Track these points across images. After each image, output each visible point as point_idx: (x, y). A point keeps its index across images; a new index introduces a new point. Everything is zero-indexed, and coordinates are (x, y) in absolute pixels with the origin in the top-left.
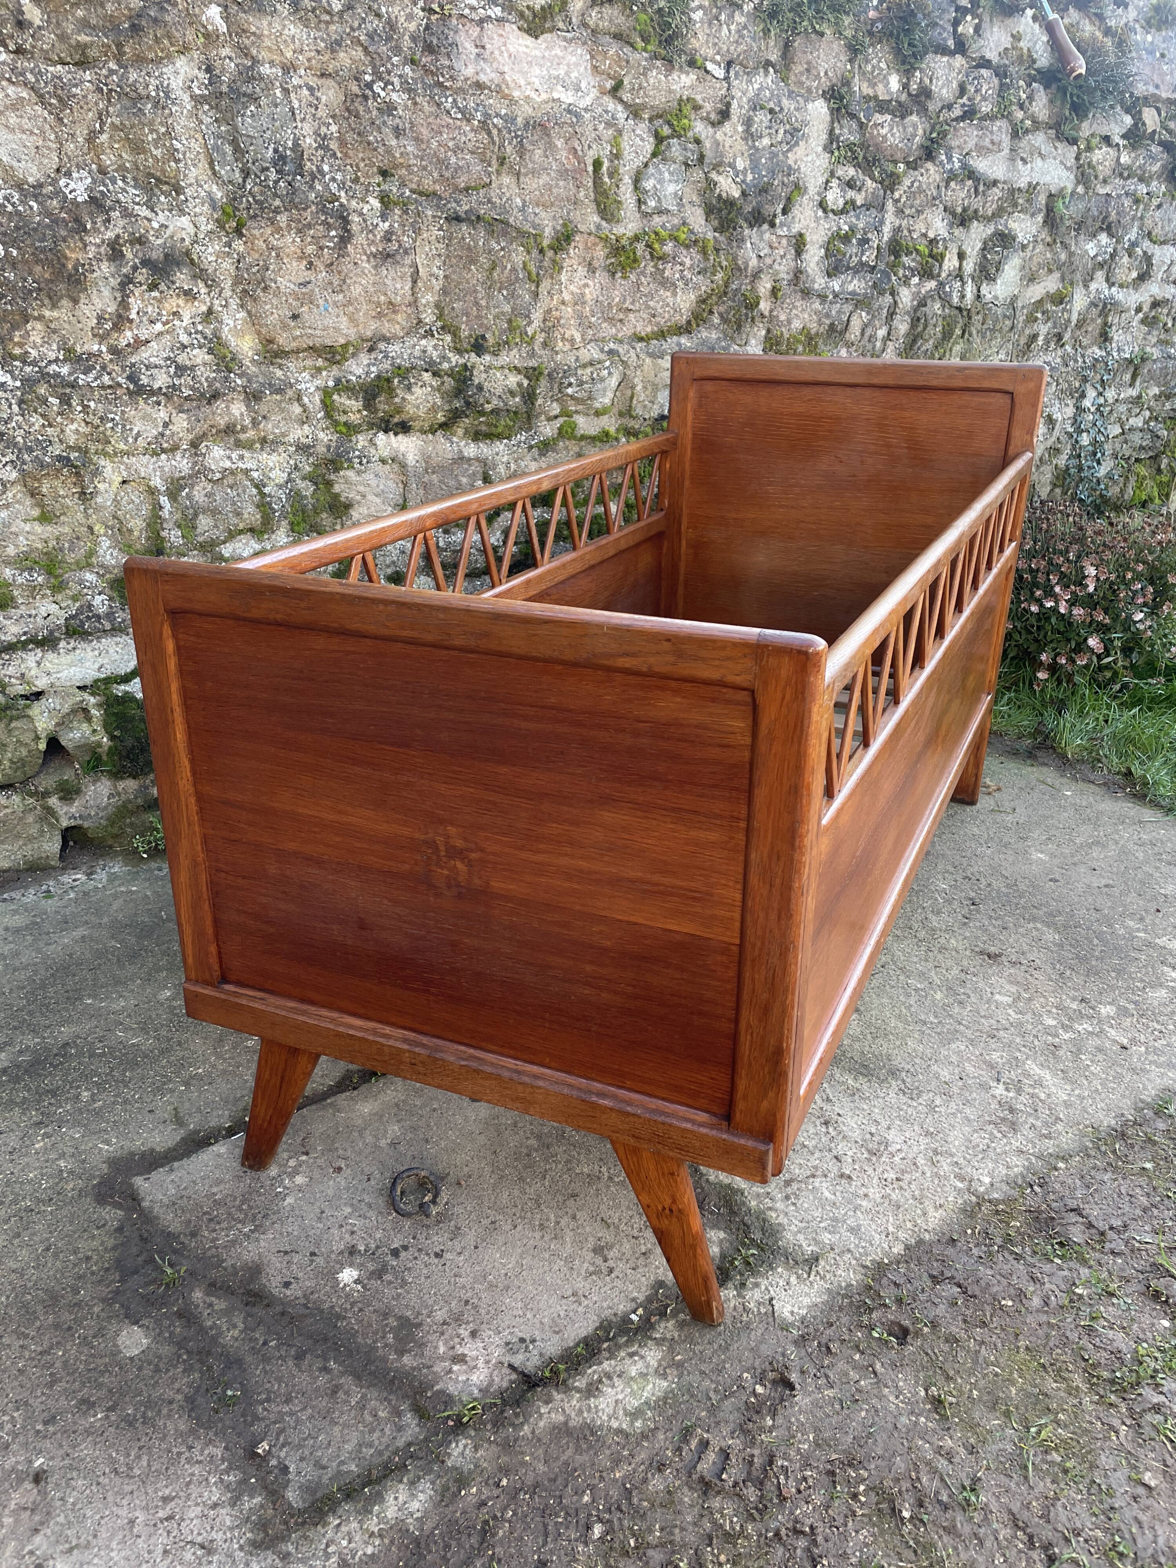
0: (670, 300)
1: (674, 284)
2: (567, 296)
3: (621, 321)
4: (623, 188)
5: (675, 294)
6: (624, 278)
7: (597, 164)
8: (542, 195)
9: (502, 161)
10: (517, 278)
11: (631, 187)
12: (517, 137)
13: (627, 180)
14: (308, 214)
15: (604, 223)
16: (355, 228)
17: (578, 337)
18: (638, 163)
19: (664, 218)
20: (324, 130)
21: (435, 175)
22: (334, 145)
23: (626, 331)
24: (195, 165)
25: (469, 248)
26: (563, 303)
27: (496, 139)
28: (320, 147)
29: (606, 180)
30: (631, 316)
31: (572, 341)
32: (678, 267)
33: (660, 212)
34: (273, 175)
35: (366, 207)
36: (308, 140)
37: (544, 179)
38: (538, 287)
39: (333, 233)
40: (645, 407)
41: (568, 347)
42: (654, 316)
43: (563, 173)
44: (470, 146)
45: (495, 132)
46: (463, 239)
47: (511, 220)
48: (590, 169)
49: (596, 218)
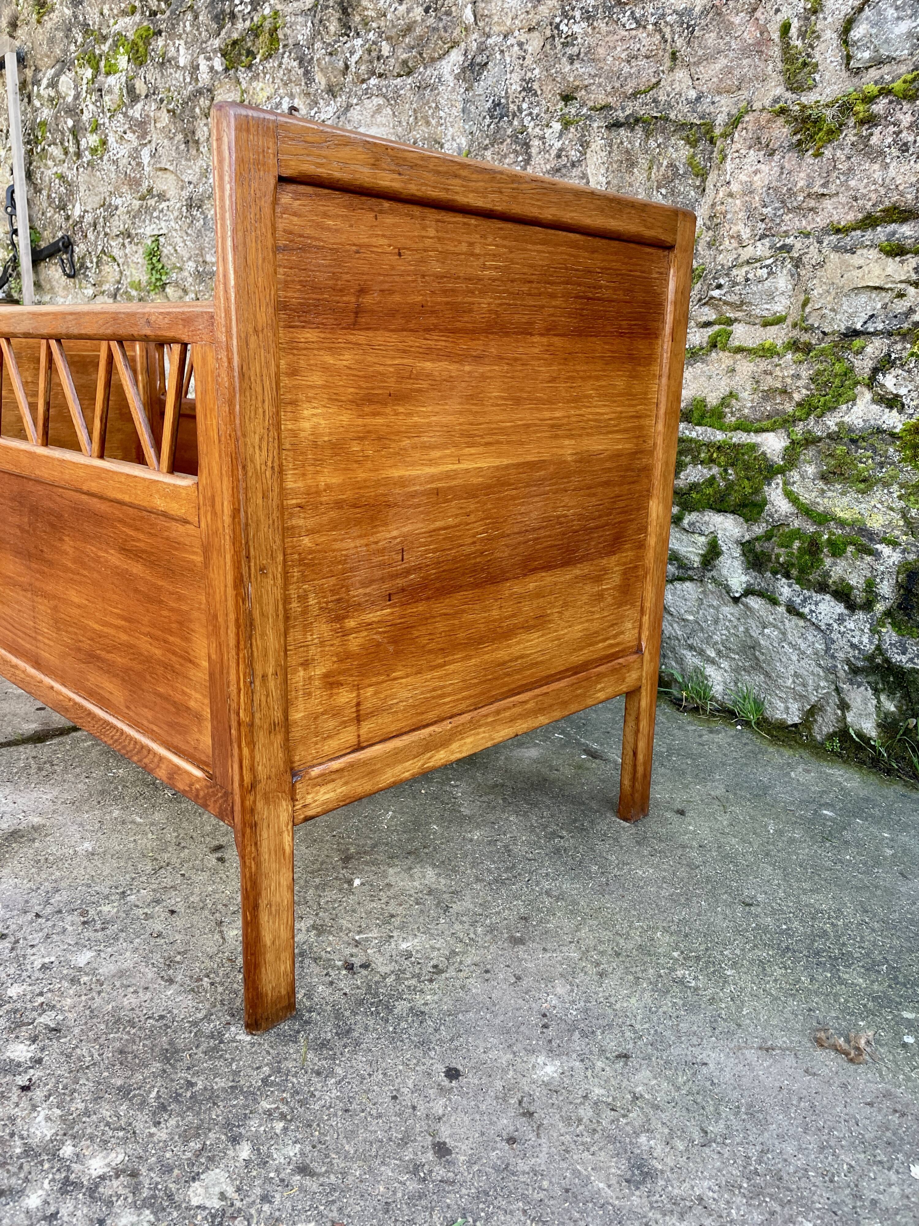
0: (878, 176)
1: (881, 153)
2: (735, 187)
3: (811, 209)
4: (820, 47)
5: (886, 166)
6: (818, 155)
7: (786, 28)
8: (721, 80)
9: (674, 56)
10: (676, 174)
11: (836, 42)
12: (688, 28)
13: (830, 36)
14: (504, 147)
15: (788, 95)
16: (534, 151)
17: (746, 233)
18: (846, 9)
19: (886, 69)
20: (529, 74)
21: (609, 89)
22: (536, 86)
23: (821, 221)
24: (452, 126)
25: (627, 152)
26: (731, 195)
27: (668, 36)
28: (524, 89)
29: (799, 43)
30: (828, 203)
31: (738, 238)
32: (892, 129)
33: (879, 62)
34: (488, 121)
35: (548, 131)
36: (514, 87)
37: (722, 62)
38: (704, 181)
39: (520, 158)
40: (823, 316)
41: (735, 244)
42: (856, 199)
43: (746, 51)
44: (643, 51)
45: (667, 30)
46: (622, 143)
47: (672, 116)
48: (776, 36)
49: (779, 90)
